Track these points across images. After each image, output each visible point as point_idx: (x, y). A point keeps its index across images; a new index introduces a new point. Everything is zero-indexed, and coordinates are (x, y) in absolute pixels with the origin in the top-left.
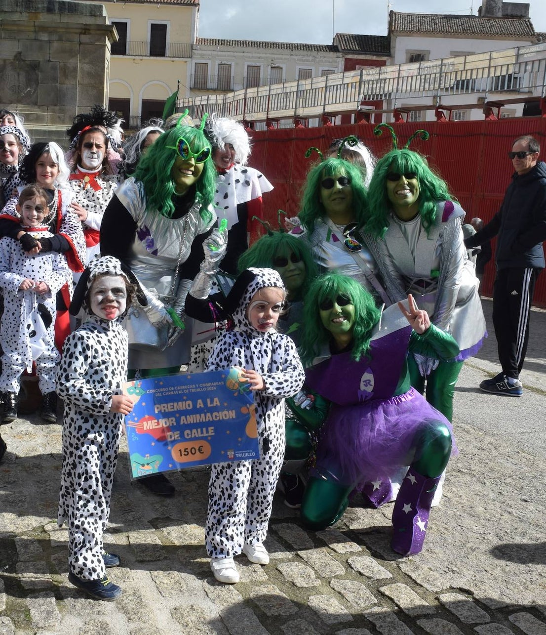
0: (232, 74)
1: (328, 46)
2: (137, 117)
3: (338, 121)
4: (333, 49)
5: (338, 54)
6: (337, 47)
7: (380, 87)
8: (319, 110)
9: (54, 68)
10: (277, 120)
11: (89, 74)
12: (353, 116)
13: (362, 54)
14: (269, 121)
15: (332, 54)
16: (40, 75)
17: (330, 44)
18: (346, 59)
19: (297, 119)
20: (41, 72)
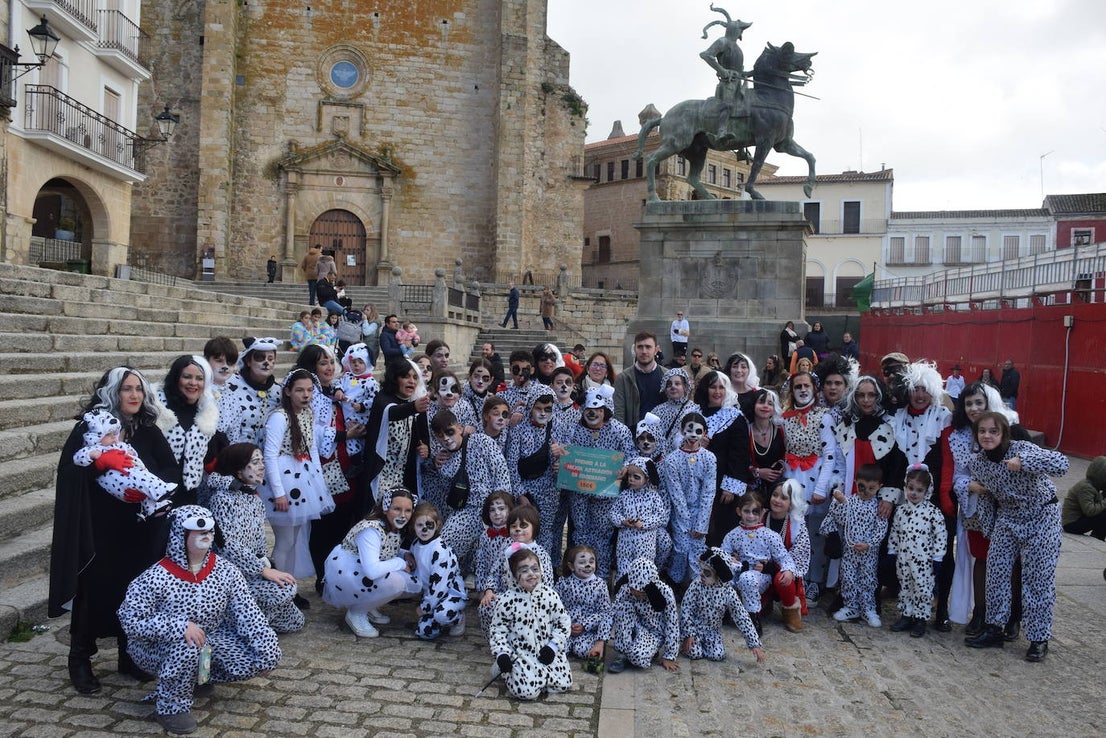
0: (931, 247)
1: (1036, 210)
2: (832, 295)
3: (1051, 300)
4: (1043, 212)
5: (1049, 218)
6: (1047, 209)
7: (1099, 264)
8: (1028, 291)
9: (753, 264)
10: (981, 301)
11: (786, 268)
12: (1069, 295)
13: (1077, 215)
14: (972, 302)
15: (1041, 219)
16: (740, 271)
17: (1040, 207)
18: (1059, 222)
19: (1003, 300)
20: (741, 268)
